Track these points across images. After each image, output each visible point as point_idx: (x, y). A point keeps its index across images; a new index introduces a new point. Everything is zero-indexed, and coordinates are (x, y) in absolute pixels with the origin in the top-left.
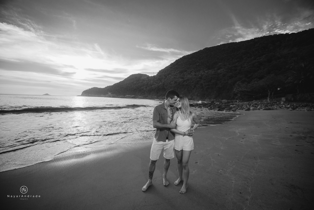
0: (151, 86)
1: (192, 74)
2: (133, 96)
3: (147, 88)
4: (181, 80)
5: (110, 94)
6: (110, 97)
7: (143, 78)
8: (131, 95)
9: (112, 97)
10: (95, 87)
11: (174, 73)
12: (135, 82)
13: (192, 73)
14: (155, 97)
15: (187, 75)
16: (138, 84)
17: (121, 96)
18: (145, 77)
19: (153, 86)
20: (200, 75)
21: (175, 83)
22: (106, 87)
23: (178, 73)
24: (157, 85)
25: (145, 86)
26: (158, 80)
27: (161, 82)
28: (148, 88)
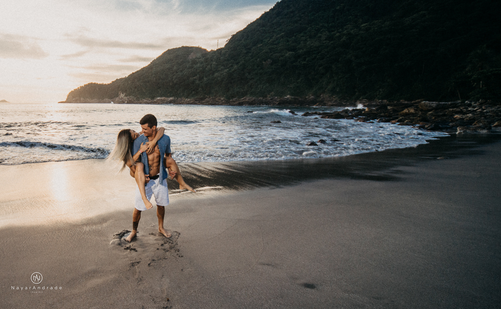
0: (213, 74)
1: (320, 37)
2: (171, 98)
3: (203, 78)
4: (288, 54)
5: (122, 95)
6: (123, 102)
7: (192, 56)
8: (168, 97)
9: (128, 103)
10: (92, 83)
11: (271, 38)
12: (175, 68)
13: (319, 35)
14: (222, 99)
15: (306, 40)
16: (181, 71)
17: (145, 101)
18: (199, 55)
19: (216, 74)
20: (344, 38)
21: (272, 64)
22: (113, 82)
23: (282, 37)
24: (226, 70)
25: (198, 76)
26: (228, 60)
27: (237, 63)
28: (205, 79)
